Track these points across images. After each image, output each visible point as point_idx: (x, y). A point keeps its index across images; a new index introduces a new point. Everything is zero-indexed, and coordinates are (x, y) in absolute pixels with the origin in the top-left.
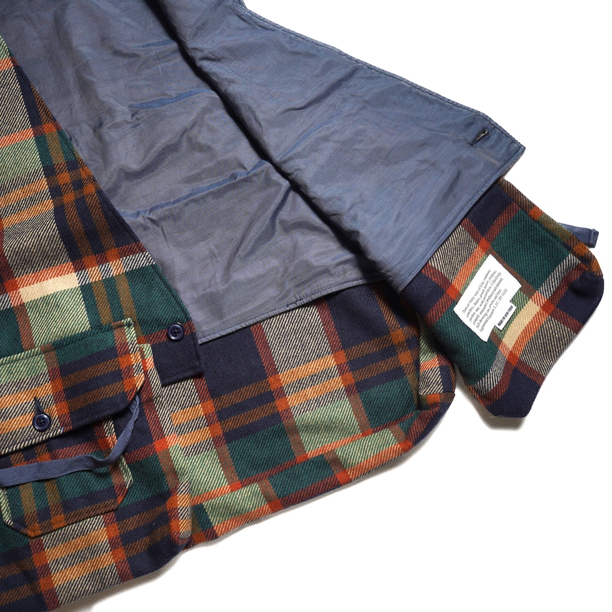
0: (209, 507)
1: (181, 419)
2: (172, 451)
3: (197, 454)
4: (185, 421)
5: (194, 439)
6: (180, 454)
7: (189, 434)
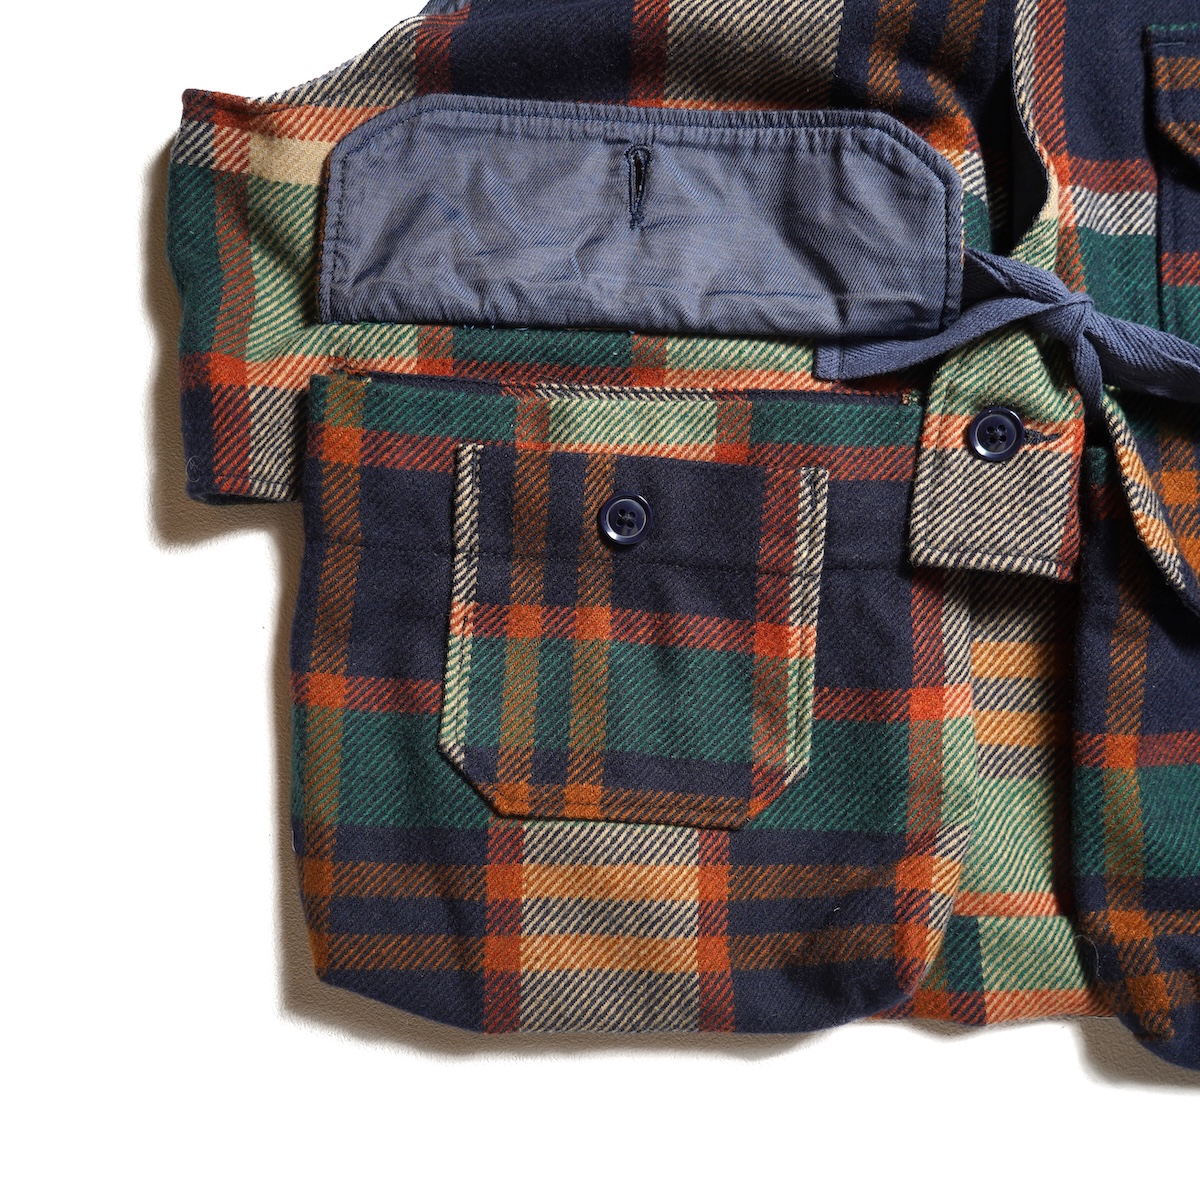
0: (994, 935)
1: (986, 665)
2: (950, 732)
3: (997, 777)
4: (992, 675)
5: (1002, 731)
6: (967, 745)
7: (993, 713)
